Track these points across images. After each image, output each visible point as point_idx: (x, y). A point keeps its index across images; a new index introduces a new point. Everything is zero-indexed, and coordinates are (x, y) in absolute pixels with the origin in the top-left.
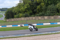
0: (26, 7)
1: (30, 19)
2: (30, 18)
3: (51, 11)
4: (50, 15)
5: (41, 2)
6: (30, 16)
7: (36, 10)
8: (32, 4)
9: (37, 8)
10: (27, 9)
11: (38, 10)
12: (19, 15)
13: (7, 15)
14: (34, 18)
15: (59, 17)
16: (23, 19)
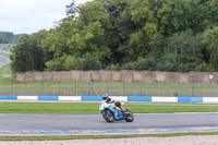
0: (90, 35)
1: (103, 78)
2: (104, 74)
3: (179, 53)
4: (174, 70)
5: (145, 20)
6: (104, 68)
7: (125, 47)
8: (110, 26)
9: (131, 42)
10: (92, 41)
11: (134, 46)
12: (64, 61)
13: (17, 58)
14: (117, 75)
15: (211, 77)
16: (76, 74)
